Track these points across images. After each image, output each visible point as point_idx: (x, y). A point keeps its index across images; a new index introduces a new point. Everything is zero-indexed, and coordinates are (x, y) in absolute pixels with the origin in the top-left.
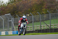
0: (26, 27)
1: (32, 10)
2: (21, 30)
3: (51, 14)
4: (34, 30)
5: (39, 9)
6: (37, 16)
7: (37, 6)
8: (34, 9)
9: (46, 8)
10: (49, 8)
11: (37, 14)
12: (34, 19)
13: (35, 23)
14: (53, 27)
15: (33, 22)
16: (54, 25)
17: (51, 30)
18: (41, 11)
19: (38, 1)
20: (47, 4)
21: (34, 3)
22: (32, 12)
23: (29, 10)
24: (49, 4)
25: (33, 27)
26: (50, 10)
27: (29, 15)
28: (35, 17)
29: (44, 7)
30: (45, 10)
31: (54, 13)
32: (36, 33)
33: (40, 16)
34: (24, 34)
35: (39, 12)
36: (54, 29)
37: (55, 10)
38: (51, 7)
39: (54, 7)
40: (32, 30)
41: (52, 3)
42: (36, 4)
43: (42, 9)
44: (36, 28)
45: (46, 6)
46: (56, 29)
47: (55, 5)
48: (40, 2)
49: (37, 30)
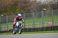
0: (22, 26)
1: (6, 11)
2: (16, 29)
3: (25, 14)
4: (9, 30)
5: (13, 9)
6: (11, 16)
7: (11, 6)
8: (8, 10)
9: (20, 8)
10: (23, 8)
11: (11, 14)
12: (8, 19)
13: (9, 23)
14: (27, 26)
15: (7, 22)
16: (29, 25)
17: (26, 30)
18: (15, 12)
19: (12, 2)
20: (21, 4)
21: (8, 3)
22: (6, 12)
23: (3, 10)
24: (23, 5)
25: (8, 27)
26: (24, 10)
27: (3, 15)
28: (9, 17)
29: (18, 7)
30: (19, 10)
31: (28, 13)
32: (10, 33)
33: (14, 16)
34: (20, 33)
35: (13, 12)
36: (28, 28)
37: (29, 10)
38: (25, 8)
39: (28, 7)
40: (7, 30)
41: (26, 3)
42: (10, 4)
43: (16, 9)
44: (10, 28)
45: (20, 6)
46: (30, 28)
47: (29, 6)
48: (14, 3)
49: (11, 30)
